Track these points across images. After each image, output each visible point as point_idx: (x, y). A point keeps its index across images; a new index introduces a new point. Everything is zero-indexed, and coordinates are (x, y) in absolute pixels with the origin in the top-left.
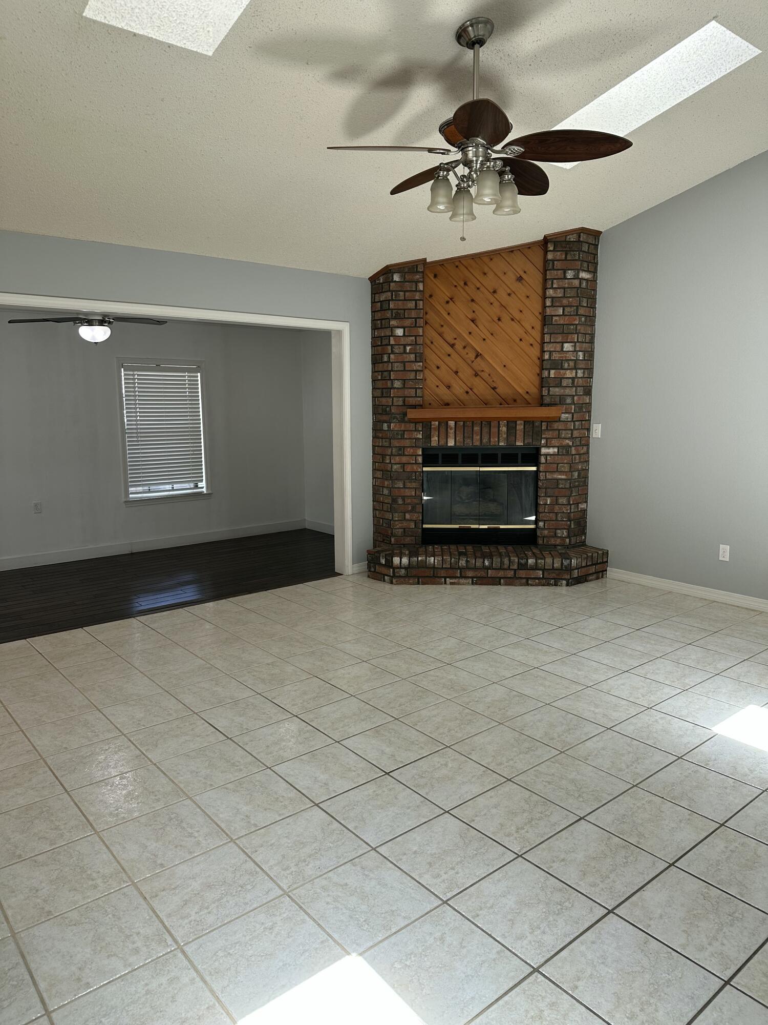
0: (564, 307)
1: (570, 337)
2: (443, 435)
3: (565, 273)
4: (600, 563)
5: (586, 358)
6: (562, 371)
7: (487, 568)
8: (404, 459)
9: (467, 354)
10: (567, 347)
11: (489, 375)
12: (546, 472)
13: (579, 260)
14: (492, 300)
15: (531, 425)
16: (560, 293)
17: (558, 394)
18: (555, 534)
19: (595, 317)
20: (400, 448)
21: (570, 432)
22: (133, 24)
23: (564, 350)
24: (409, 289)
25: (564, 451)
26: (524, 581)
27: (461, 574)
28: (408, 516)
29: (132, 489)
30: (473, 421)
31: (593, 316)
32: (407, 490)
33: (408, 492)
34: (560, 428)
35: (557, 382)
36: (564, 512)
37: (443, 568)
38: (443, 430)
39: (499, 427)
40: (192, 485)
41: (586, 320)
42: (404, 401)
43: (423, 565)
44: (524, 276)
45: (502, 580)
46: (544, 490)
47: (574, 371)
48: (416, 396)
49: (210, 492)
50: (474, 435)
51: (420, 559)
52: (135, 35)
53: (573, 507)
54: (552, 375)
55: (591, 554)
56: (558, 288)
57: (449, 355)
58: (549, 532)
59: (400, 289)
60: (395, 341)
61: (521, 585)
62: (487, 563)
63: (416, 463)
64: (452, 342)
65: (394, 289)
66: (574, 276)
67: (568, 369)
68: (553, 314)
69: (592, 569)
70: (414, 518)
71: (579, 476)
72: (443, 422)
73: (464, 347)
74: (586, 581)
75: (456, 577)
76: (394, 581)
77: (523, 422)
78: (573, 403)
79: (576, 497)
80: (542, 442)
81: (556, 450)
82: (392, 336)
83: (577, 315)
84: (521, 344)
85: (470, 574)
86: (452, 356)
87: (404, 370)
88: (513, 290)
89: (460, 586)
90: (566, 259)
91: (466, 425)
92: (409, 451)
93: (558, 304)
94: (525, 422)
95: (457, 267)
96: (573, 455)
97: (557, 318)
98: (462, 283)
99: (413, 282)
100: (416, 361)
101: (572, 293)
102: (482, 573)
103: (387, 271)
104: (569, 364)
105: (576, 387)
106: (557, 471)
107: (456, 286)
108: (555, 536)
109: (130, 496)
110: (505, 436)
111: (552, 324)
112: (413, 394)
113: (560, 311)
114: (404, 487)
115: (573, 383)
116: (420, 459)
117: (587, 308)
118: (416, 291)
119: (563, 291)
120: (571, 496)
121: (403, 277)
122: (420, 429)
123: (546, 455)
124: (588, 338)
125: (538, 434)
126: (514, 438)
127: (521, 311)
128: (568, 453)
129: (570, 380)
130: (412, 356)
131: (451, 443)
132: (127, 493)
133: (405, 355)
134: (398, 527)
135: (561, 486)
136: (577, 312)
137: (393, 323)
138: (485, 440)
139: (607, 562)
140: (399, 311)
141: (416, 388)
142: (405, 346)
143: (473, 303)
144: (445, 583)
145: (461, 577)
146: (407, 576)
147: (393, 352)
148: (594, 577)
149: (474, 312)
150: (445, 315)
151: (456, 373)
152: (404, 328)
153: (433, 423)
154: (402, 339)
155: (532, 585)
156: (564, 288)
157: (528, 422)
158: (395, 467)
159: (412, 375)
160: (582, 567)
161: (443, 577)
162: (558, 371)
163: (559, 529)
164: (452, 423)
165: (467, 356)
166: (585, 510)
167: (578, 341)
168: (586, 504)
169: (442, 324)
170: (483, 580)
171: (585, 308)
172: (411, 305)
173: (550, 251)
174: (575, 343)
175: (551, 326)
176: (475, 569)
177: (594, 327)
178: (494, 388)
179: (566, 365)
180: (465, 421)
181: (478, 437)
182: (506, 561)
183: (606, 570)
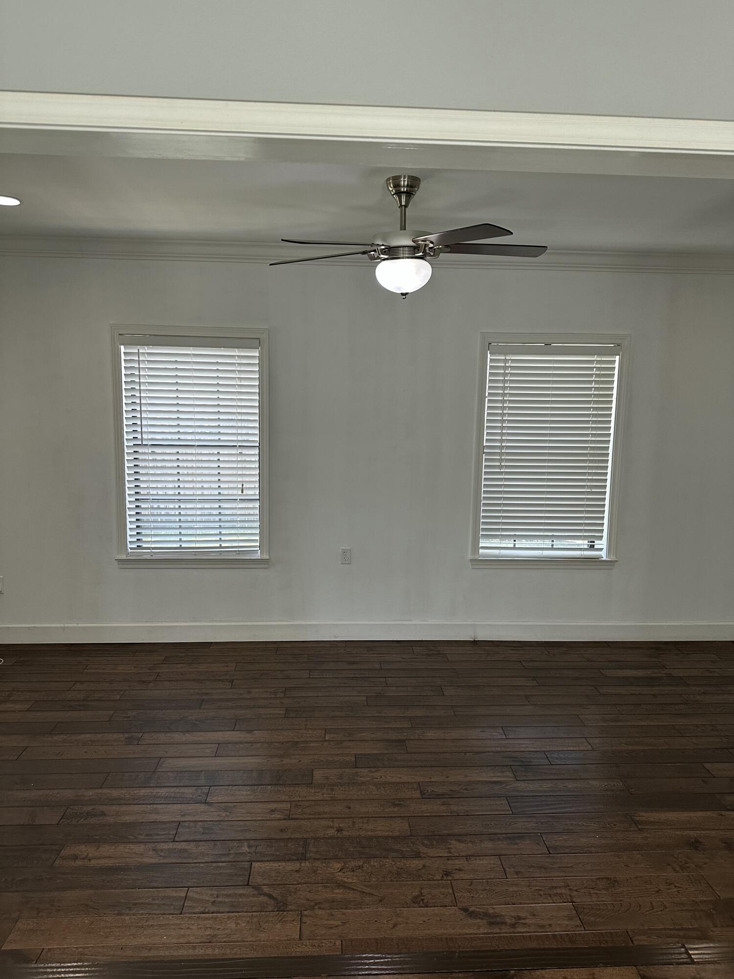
29: (482, 543)
40: (584, 543)
49: (613, 558)
109: (481, 551)
132: (476, 547)
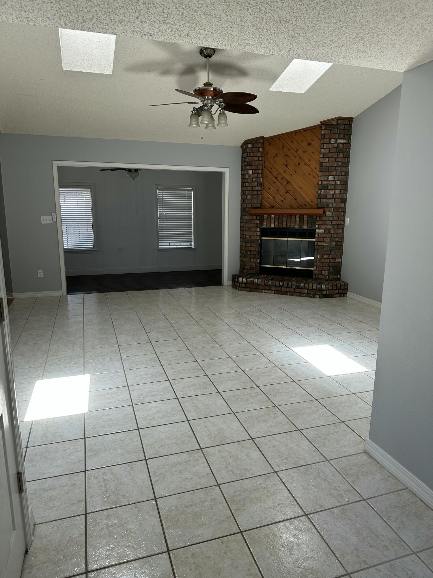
0: (329, 158)
1: (332, 173)
2: (269, 222)
3: (330, 141)
4: (342, 289)
5: (342, 184)
6: (327, 190)
7: (281, 287)
8: (251, 233)
9: (283, 182)
10: (331, 178)
11: (293, 192)
12: (318, 242)
13: (337, 133)
14: (296, 155)
15: (311, 218)
16: (327, 151)
17: (325, 202)
18: (322, 273)
19: (349, 162)
20: (249, 228)
21: (330, 222)
22: (81, 69)
23: (329, 180)
24: (255, 151)
25: (327, 231)
26: (298, 294)
27: (269, 288)
28: (252, 260)
29: (160, 244)
30: (283, 215)
31: (347, 162)
32: (252, 248)
33: (252, 249)
34: (326, 219)
35: (325, 196)
36: (326, 262)
37: (261, 285)
38: (269, 219)
39: (295, 218)
40: (189, 244)
41: (342, 164)
42: (252, 205)
43: (252, 283)
44: (312, 143)
45: (288, 293)
46: (317, 251)
47: (334, 191)
48: (257, 203)
49: (195, 247)
50: (284, 222)
51: (251, 280)
52: (82, 72)
53: (331, 260)
54: (322, 193)
55: (336, 284)
56: (327, 148)
57: (275, 183)
58: (319, 272)
59: (251, 151)
60: (248, 176)
61: (297, 296)
62: (281, 284)
63: (256, 235)
64: (276, 176)
65: (249, 151)
66: (335, 142)
67: (331, 190)
68: (323, 161)
69: (337, 292)
70: (255, 261)
71: (336, 244)
72: (269, 215)
73: (282, 179)
74: (332, 297)
75: (267, 290)
76: (240, 289)
77: (307, 216)
78: (333, 207)
79: (334, 255)
80: (317, 226)
81: (323, 231)
82: (247, 174)
83: (336, 162)
84: (310, 177)
85: (273, 288)
86: (276, 183)
87: (252, 190)
88: (306, 149)
89: (268, 294)
90: (331, 134)
91: (280, 217)
92: (253, 229)
93: (326, 156)
94: (308, 216)
95: (279, 139)
96: (332, 233)
97: (325, 163)
98: (282, 147)
99: (257, 147)
100: (258, 186)
101: (334, 150)
102: (279, 289)
103: (246, 142)
104: (331, 187)
105: (334, 199)
106: (324, 241)
107: (278, 149)
108: (321, 274)
109: (160, 247)
110: (298, 223)
111: (323, 167)
112: (256, 202)
113: (327, 160)
114: (251, 246)
115: (333, 196)
116: (258, 233)
117: (343, 158)
118: (259, 152)
119: (329, 149)
120: (330, 254)
121: (253, 145)
122: (259, 219)
123: (318, 233)
124: (343, 173)
125: (314, 222)
126: (302, 224)
127: (310, 160)
128: (329, 233)
129: (332, 195)
130: (256, 184)
131: (273, 226)
132: (158, 245)
133: (253, 183)
134: (247, 265)
135: (325, 249)
136: (336, 160)
137: (248, 167)
138: (288, 225)
139: (347, 289)
140: (250, 162)
141: (257, 199)
142: (253, 179)
143: (286, 157)
144: (262, 292)
145: (269, 290)
146: (245, 287)
147: (247, 182)
148: (338, 295)
149: (287, 161)
150: (273, 162)
151: (278, 191)
152: (252, 170)
153: (264, 216)
154: (252, 175)
155: (302, 296)
156: (329, 148)
157: (310, 216)
158: (247, 236)
159: (255, 193)
160: (329, 290)
161: (261, 289)
162: (326, 190)
163: (323, 271)
164: (273, 216)
165: (283, 183)
166: (340, 262)
167: (336, 175)
168: (341, 259)
169: (272, 167)
170: (280, 292)
171: (341, 158)
172: (256, 159)
173: (323, 130)
174: (335, 176)
175: (322, 168)
176: (275, 286)
177: (348, 168)
178: (295, 199)
179: (330, 188)
180: (279, 215)
181: (286, 223)
182: (290, 284)
183: (347, 293)
